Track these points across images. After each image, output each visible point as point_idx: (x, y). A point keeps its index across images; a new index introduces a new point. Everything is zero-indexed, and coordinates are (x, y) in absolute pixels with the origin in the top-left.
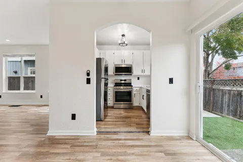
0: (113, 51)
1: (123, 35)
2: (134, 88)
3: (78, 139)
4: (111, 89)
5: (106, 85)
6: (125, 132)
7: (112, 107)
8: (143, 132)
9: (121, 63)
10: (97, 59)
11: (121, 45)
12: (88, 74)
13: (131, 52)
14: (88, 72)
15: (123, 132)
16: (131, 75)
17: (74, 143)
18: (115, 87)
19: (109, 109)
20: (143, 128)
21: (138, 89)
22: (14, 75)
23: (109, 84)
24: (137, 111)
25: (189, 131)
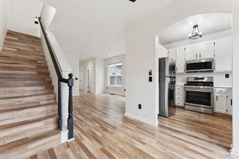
0: (184, 47)
1: (196, 26)
2: (216, 89)
3: (142, 124)
4: (181, 88)
5: (173, 83)
7: (183, 108)
8: (219, 145)
9: (195, 59)
10: (159, 59)
11: (194, 37)
12: (150, 74)
13: (213, 41)
14: (150, 72)
16: (212, 71)
17: (139, 125)
18: (186, 86)
19: (177, 109)
20: (221, 141)
21: (223, 90)
22: (113, 75)
23: (176, 82)
24: (221, 119)
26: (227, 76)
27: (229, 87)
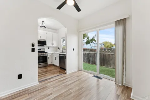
1: (43, 22)
6: (55, 77)
14: (33, 44)
15: (54, 77)
16: (45, 46)
21: (51, 54)
25: (79, 68)
26: (49, 48)
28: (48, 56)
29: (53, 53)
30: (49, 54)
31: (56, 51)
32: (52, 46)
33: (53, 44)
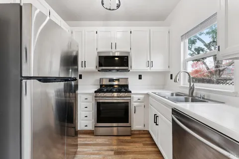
2: (134, 96)
4: (90, 98)
7: (91, 133)
9: (110, 50)
13: (129, 29)
21: (141, 97)
26: (140, 77)
27: (146, 92)
28: (134, 104)
29: (148, 95)
30: (135, 98)
31: (164, 87)
32: (148, 69)
33: (150, 64)
